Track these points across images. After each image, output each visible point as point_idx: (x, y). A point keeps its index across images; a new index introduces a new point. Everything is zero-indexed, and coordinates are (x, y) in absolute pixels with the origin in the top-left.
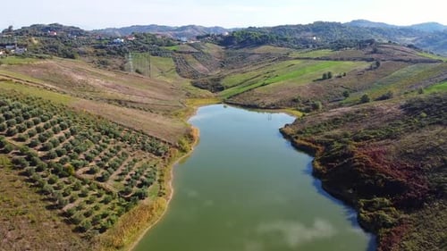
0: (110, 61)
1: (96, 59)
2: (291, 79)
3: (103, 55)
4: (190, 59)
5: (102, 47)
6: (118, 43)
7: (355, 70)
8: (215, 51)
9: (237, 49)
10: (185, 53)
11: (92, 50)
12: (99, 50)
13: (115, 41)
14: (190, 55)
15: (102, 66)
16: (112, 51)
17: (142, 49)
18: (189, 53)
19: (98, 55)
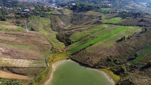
0: (21, 21)
1: (15, 20)
2: (105, 40)
3: (19, 18)
4: (58, 18)
5: (19, 14)
6: (26, 11)
7: (135, 33)
8: (69, 13)
9: (78, 12)
10: (56, 15)
11: (14, 15)
12: (17, 16)
13: (25, 10)
14: (58, 16)
15: (17, 24)
16: (23, 16)
17: (36, 14)
18: (58, 15)
19: (16, 18)
